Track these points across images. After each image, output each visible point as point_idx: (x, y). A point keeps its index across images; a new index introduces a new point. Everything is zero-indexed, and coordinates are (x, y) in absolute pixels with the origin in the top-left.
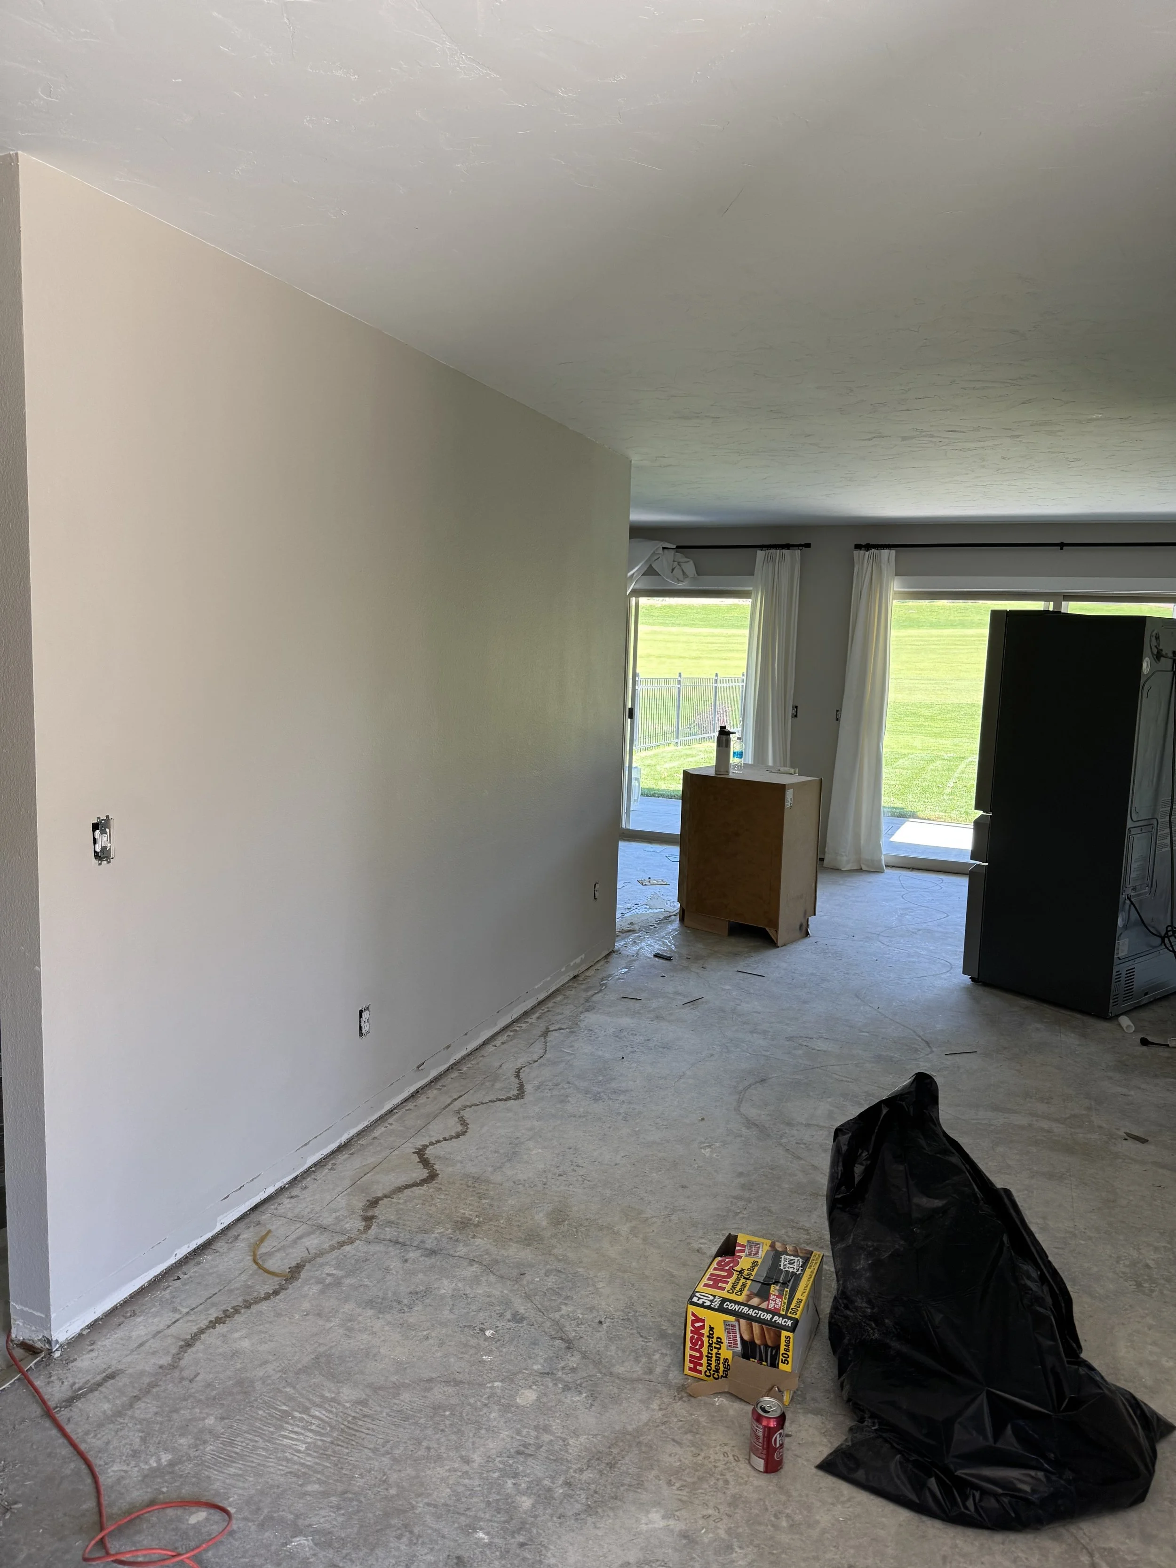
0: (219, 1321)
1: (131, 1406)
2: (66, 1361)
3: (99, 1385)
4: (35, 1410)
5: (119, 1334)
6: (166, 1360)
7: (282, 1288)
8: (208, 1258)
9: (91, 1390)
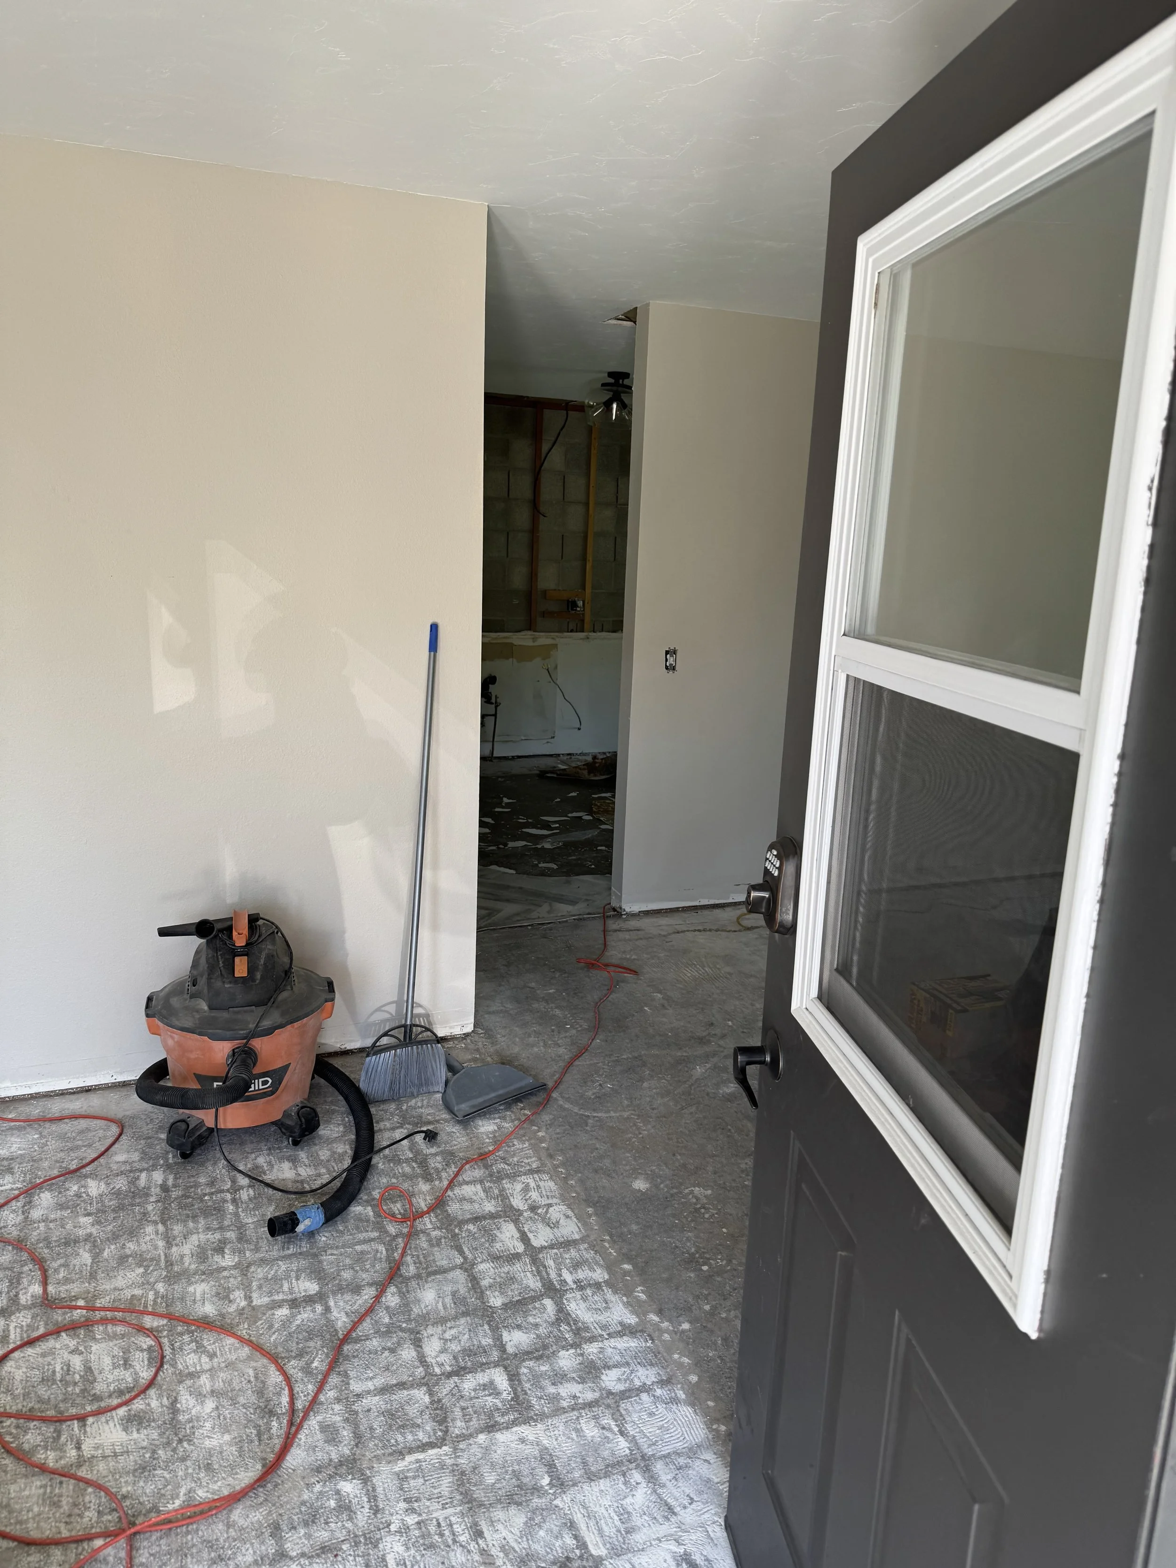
0: (699, 931)
1: (637, 940)
2: (625, 920)
3: (631, 930)
4: (602, 928)
5: (655, 920)
6: (663, 933)
7: (740, 931)
8: (717, 912)
9: (627, 931)
